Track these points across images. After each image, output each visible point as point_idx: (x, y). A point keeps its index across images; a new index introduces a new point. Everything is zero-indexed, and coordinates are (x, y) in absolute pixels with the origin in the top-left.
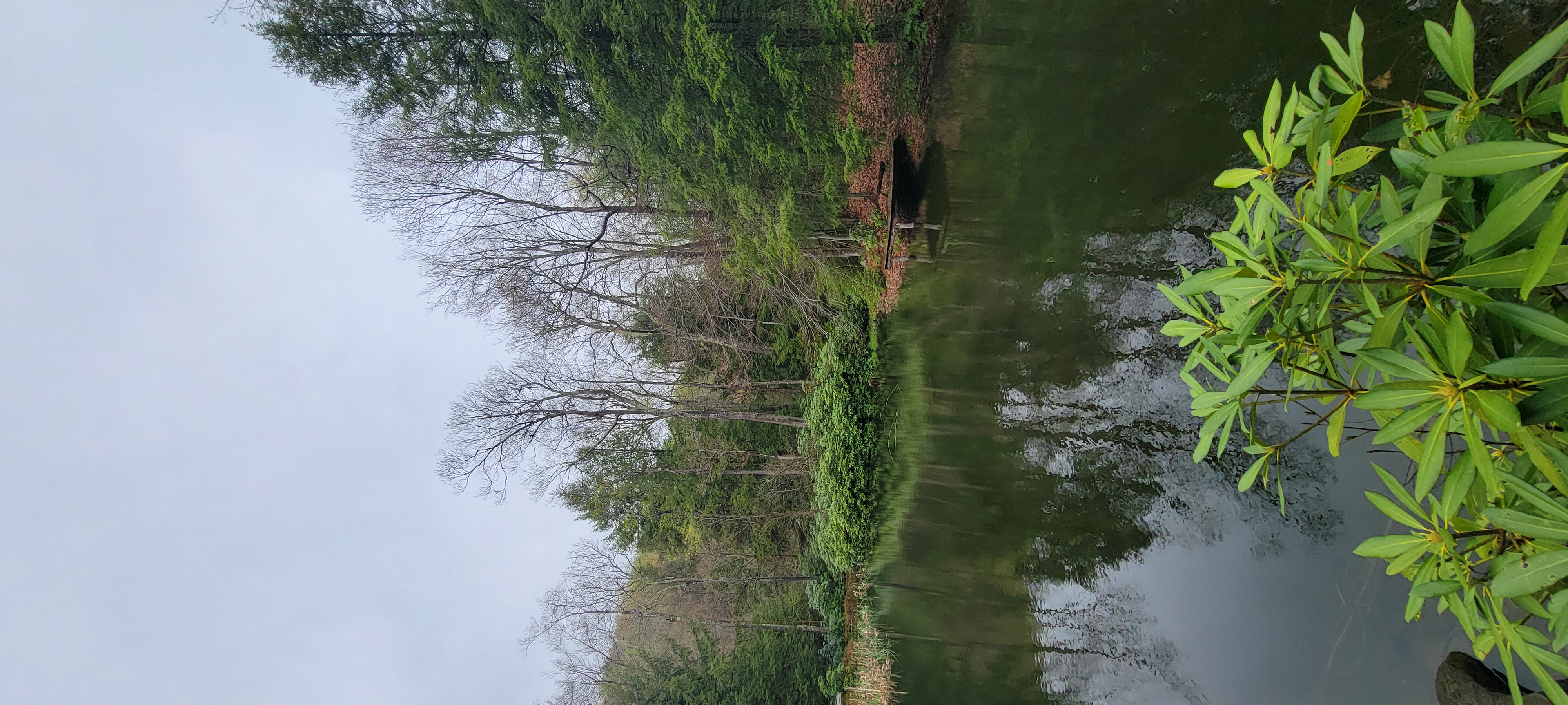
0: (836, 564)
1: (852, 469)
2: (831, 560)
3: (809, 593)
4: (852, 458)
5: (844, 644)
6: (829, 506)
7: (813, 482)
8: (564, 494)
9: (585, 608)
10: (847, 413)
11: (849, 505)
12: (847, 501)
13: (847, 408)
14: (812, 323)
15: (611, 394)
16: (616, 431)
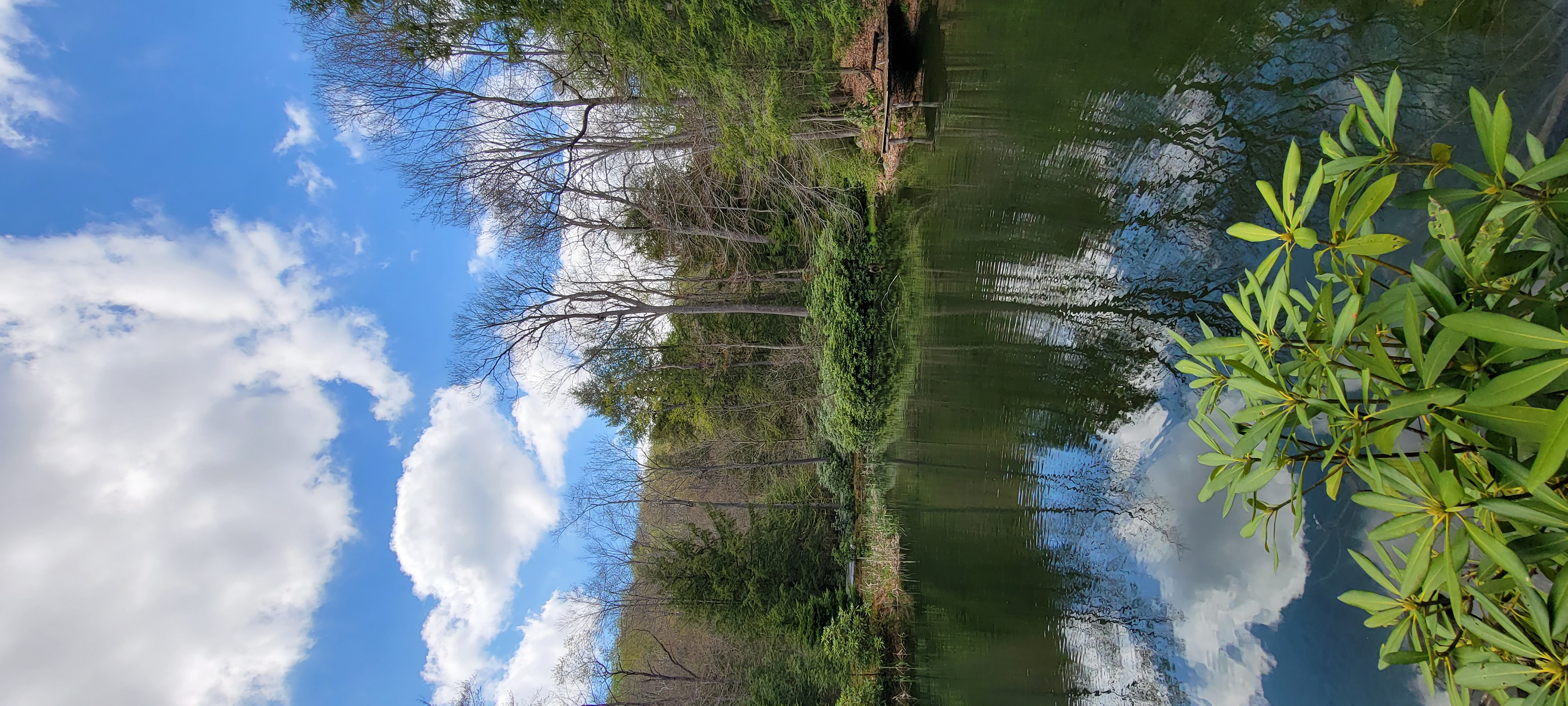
0: (844, 445)
1: (856, 355)
2: (839, 442)
3: (819, 473)
4: (855, 344)
5: (855, 518)
6: (835, 392)
7: (819, 369)
8: (576, 393)
9: (607, 499)
10: (848, 301)
11: (854, 390)
12: (852, 387)
13: (848, 295)
14: (808, 212)
15: (610, 295)
16: (620, 330)
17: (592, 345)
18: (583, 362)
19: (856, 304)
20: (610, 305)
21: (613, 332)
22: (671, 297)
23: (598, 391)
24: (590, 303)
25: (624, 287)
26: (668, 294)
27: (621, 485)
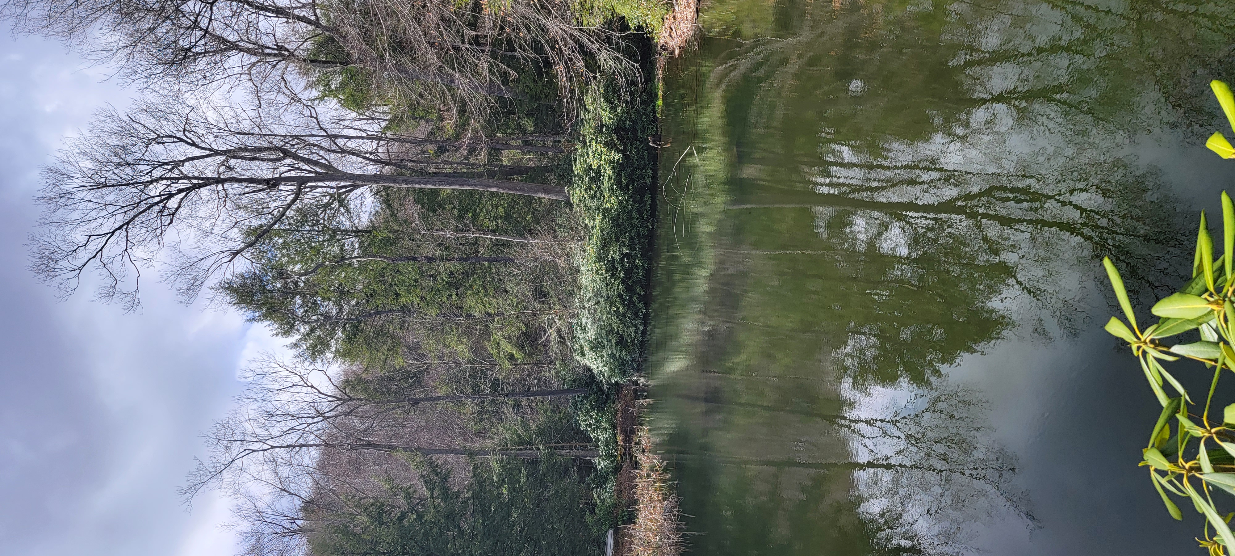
1: (627, 255)
4: (627, 240)
6: (598, 302)
7: (577, 271)
10: (620, 182)
11: (623, 301)
13: (620, 174)
14: (570, 60)
15: (287, 153)
16: (298, 204)
17: (256, 223)
18: (243, 245)
19: (630, 187)
20: (284, 168)
21: (289, 206)
22: (377, 161)
23: (264, 287)
24: (257, 163)
25: (309, 145)
26: (372, 157)
27: (292, 423)
